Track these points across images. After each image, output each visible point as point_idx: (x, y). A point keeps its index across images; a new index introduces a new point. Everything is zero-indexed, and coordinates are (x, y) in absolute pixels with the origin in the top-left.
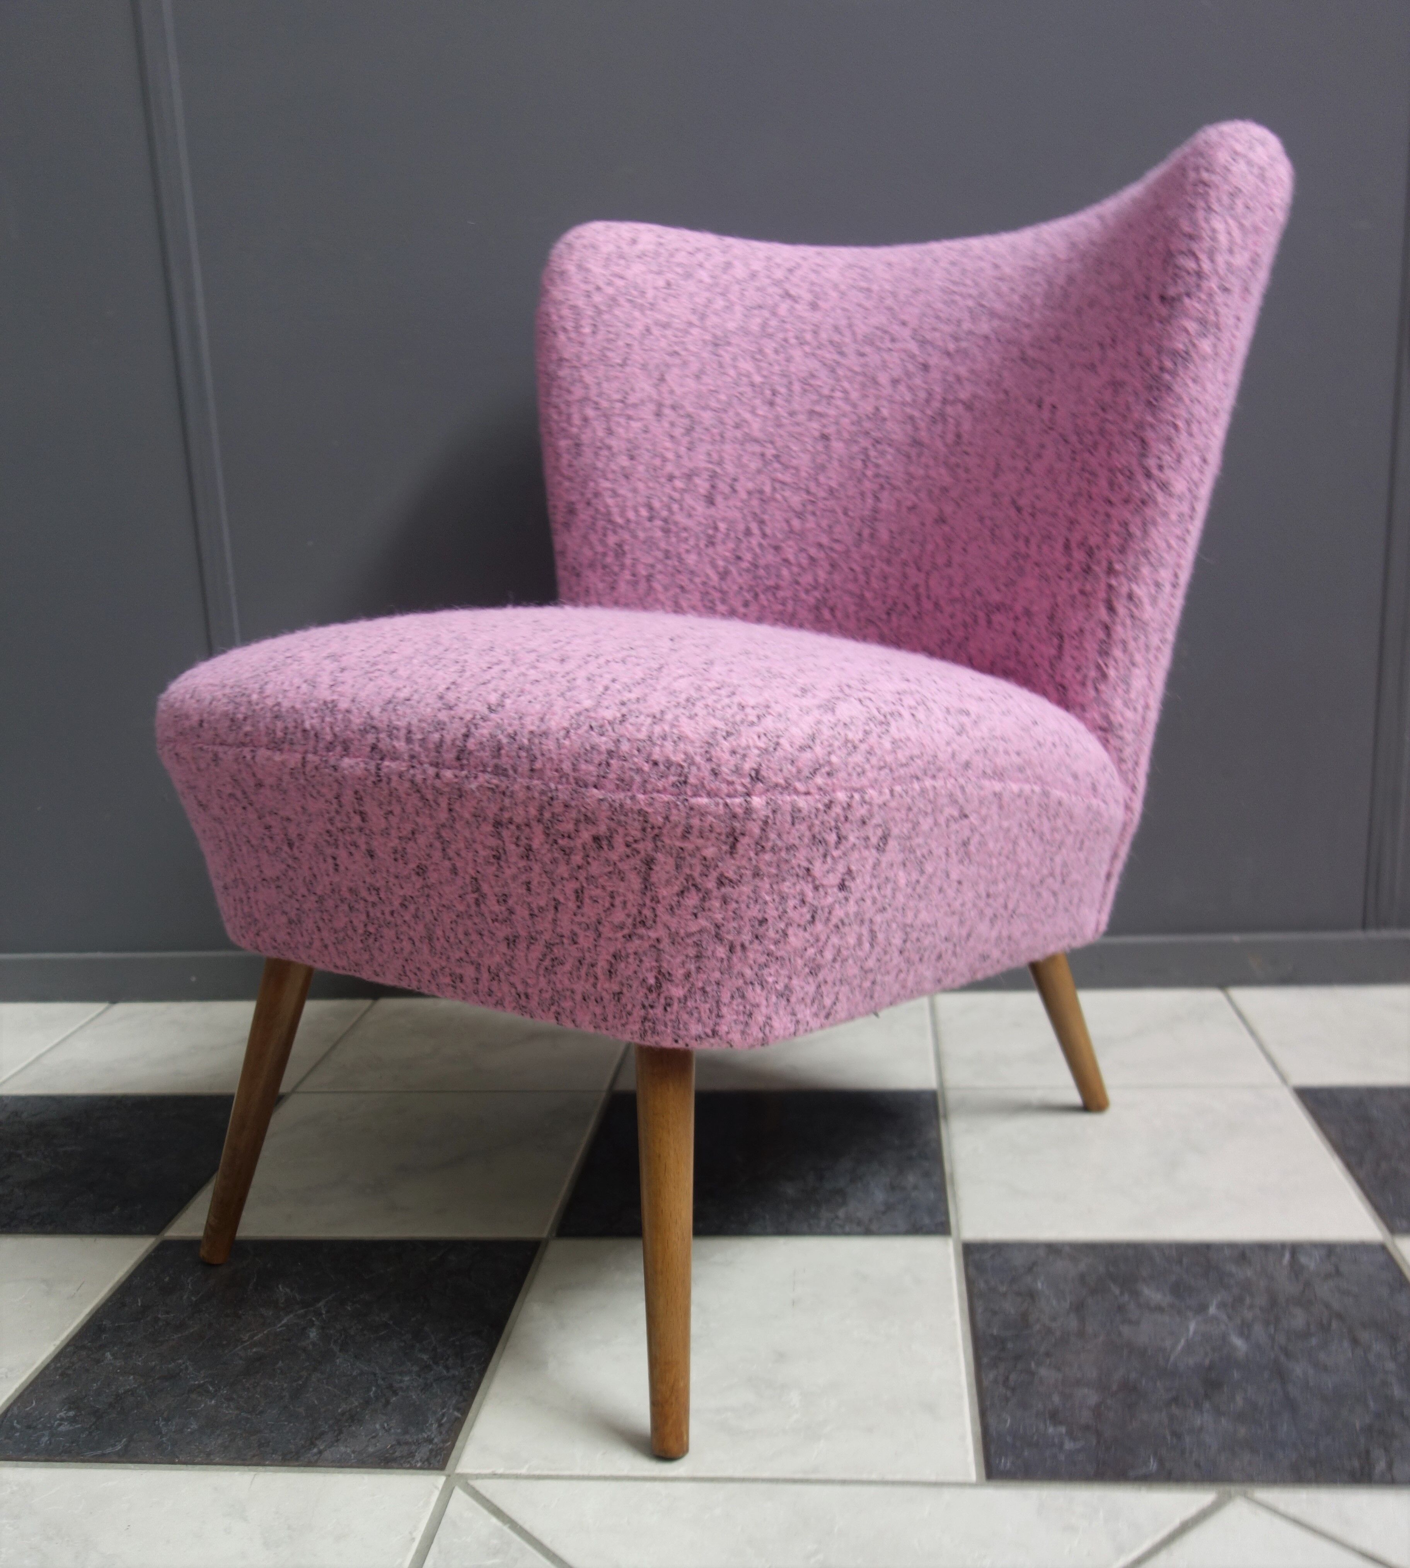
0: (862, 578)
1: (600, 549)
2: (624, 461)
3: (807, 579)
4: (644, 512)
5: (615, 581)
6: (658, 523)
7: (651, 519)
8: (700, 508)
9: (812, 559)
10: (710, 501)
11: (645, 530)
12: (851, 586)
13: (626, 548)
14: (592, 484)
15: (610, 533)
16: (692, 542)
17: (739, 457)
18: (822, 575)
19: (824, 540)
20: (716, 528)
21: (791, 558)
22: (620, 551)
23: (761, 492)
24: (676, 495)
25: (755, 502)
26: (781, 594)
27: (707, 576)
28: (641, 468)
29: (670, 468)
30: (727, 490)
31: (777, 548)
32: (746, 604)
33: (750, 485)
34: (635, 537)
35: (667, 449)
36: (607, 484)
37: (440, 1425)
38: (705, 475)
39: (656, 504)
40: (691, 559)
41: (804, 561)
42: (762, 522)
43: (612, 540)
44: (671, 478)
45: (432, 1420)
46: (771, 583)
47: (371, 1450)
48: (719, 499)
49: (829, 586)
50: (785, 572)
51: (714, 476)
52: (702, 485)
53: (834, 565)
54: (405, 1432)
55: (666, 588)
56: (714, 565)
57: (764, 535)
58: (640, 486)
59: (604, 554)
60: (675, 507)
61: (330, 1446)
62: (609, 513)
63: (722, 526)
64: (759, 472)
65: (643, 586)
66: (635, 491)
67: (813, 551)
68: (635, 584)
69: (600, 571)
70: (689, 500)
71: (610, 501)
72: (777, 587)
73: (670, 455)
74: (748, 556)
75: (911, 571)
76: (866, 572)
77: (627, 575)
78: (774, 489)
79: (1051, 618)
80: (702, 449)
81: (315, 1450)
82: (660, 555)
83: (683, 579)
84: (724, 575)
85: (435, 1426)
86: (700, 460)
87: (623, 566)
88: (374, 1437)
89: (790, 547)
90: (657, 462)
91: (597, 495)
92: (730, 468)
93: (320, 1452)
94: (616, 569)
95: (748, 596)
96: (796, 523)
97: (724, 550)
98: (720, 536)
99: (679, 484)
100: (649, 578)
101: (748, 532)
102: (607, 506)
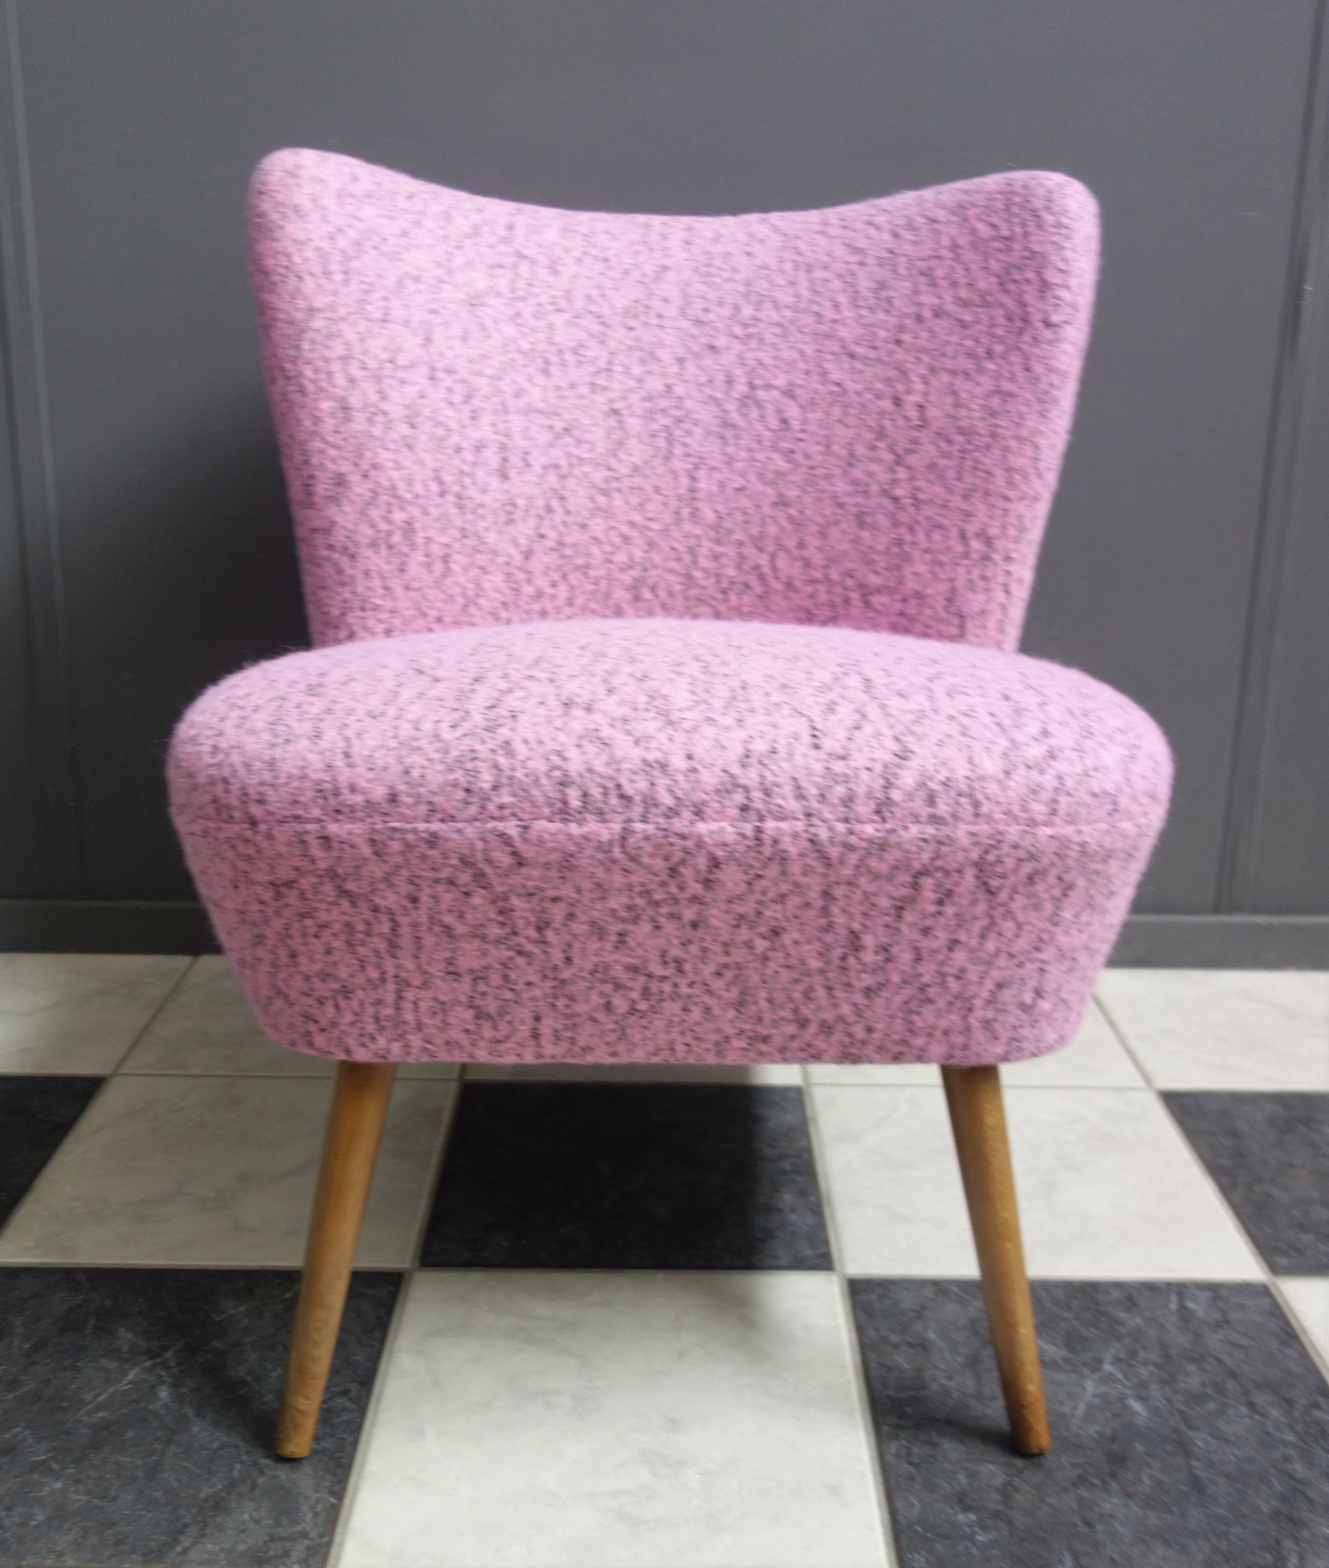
0: (687, 558)
1: (384, 527)
2: (405, 430)
3: (621, 558)
4: (434, 487)
5: (403, 563)
6: (450, 498)
7: (442, 494)
8: (495, 483)
9: (625, 538)
10: (504, 476)
11: (437, 506)
12: (673, 565)
13: (417, 526)
14: (369, 454)
15: (395, 509)
16: (491, 519)
17: (527, 429)
18: (638, 554)
19: (637, 518)
20: (514, 505)
21: (600, 535)
22: (409, 528)
23: (556, 466)
24: (467, 469)
25: (552, 478)
26: (592, 573)
27: (510, 556)
28: (424, 438)
29: (455, 439)
30: (520, 464)
31: (583, 526)
32: (554, 585)
33: (544, 460)
34: (426, 513)
35: (449, 418)
36: (387, 455)
37: (316, 1515)
38: (494, 448)
39: (448, 478)
40: (491, 537)
41: (617, 540)
42: (562, 498)
43: (398, 516)
44: (458, 450)
45: (305, 1508)
46: (580, 561)
47: (241, 1547)
48: (512, 473)
49: (648, 565)
50: (595, 550)
51: (503, 447)
52: (492, 457)
53: (651, 545)
54: (278, 1524)
55: (465, 569)
56: (516, 545)
57: (568, 512)
58: (427, 458)
59: (389, 534)
60: (467, 481)
61: (195, 1543)
62: (393, 488)
63: (521, 502)
64: (551, 445)
65: (439, 567)
66: (420, 462)
67: (625, 529)
68: (428, 566)
69: (384, 551)
70: (480, 473)
71: (395, 475)
72: (587, 566)
73: (453, 425)
74: (552, 534)
75: (750, 551)
76: (692, 551)
77: (418, 556)
78: (571, 465)
79: (949, 600)
80: (486, 420)
81: (179, 1549)
82: (456, 533)
83: (482, 559)
84: (528, 554)
85: (310, 1516)
86: (484, 431)
87: (413, 546)
88: (243, 1531)
89: (597, 524)
90: (441, 432)
91: (375, 467)
92: (520, 442)
93: (185, 1551)
94: (405, 549)
95: (556, 576)
96: (601, 500)
97: (525, 529)
98: (519, 514)
99: (468, 456)
100: (446, 558)
101: (549, 509)
102: (390, 480)
